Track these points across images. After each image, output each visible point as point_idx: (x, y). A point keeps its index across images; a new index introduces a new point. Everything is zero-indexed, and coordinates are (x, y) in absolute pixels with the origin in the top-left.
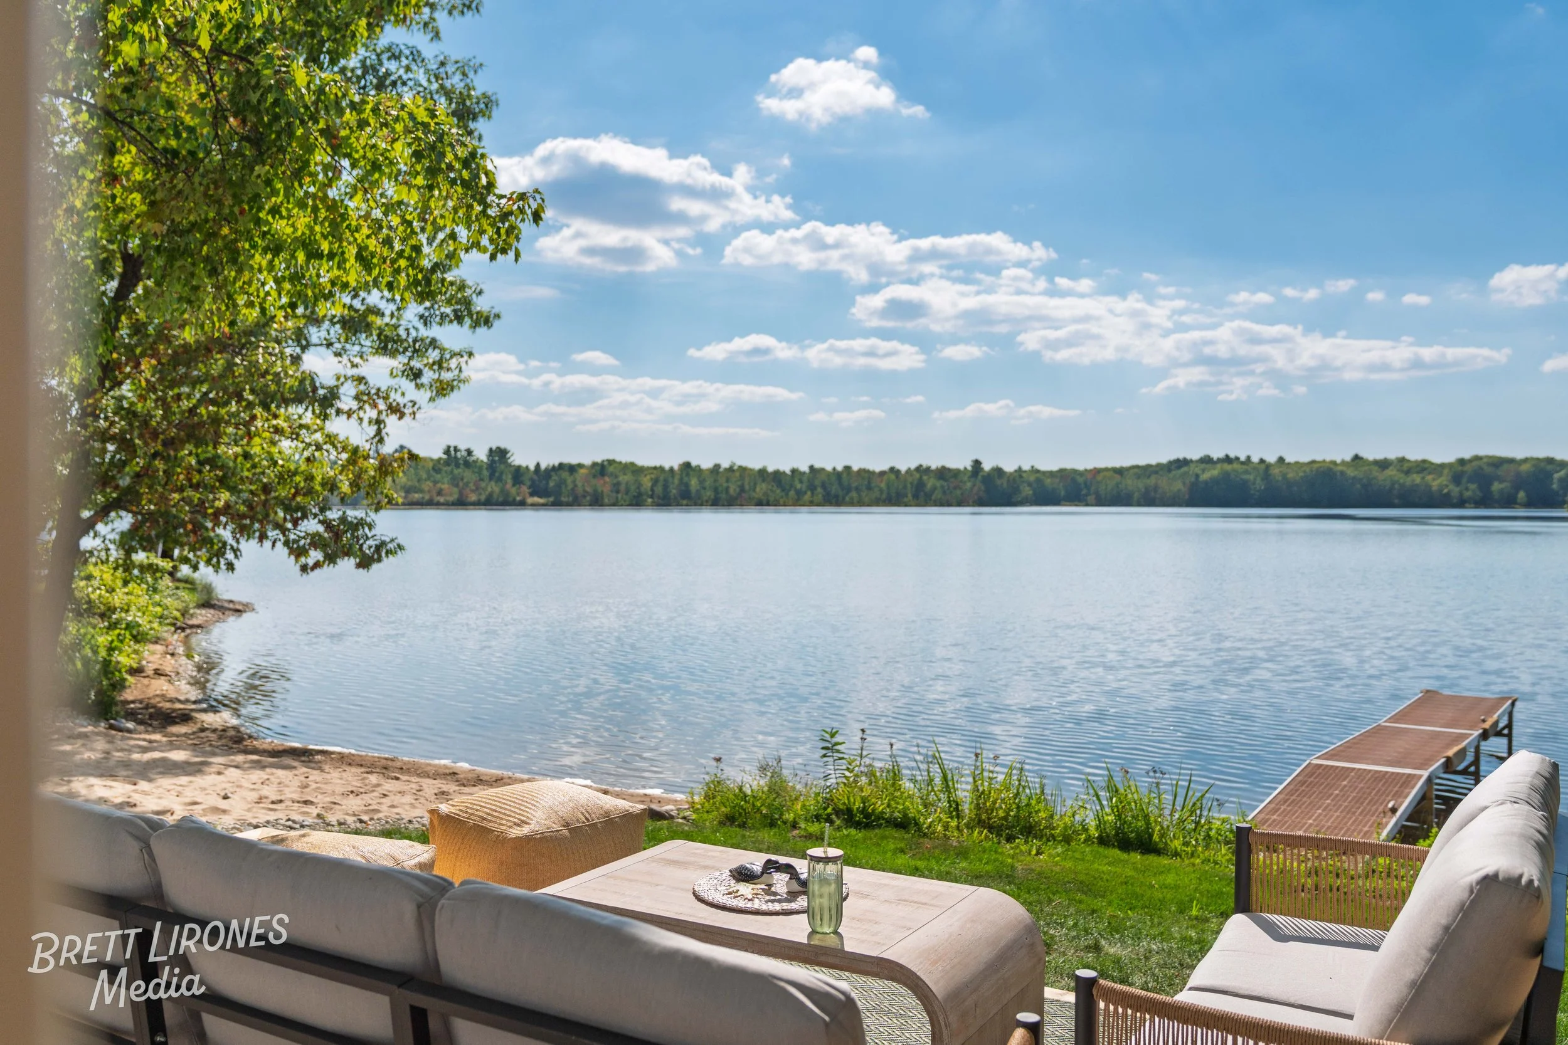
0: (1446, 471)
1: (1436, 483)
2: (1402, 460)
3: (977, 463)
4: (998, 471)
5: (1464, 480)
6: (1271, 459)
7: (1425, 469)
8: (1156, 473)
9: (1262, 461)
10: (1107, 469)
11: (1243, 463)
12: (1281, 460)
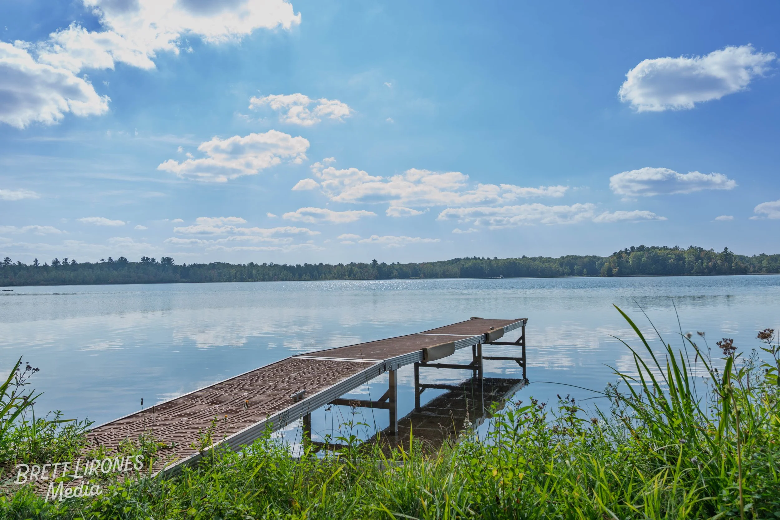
0: (557, 261)
1: (554, 266)
2: (541, 258)
3: (375, 261)
4: (384, 265)
5: (564, 265)
6: (492, 258)
7: (549, 261)
8: (447, 264)
9: (488, 259)
10: (428, 263)
11: (481, 260)
12: (496, 258)
